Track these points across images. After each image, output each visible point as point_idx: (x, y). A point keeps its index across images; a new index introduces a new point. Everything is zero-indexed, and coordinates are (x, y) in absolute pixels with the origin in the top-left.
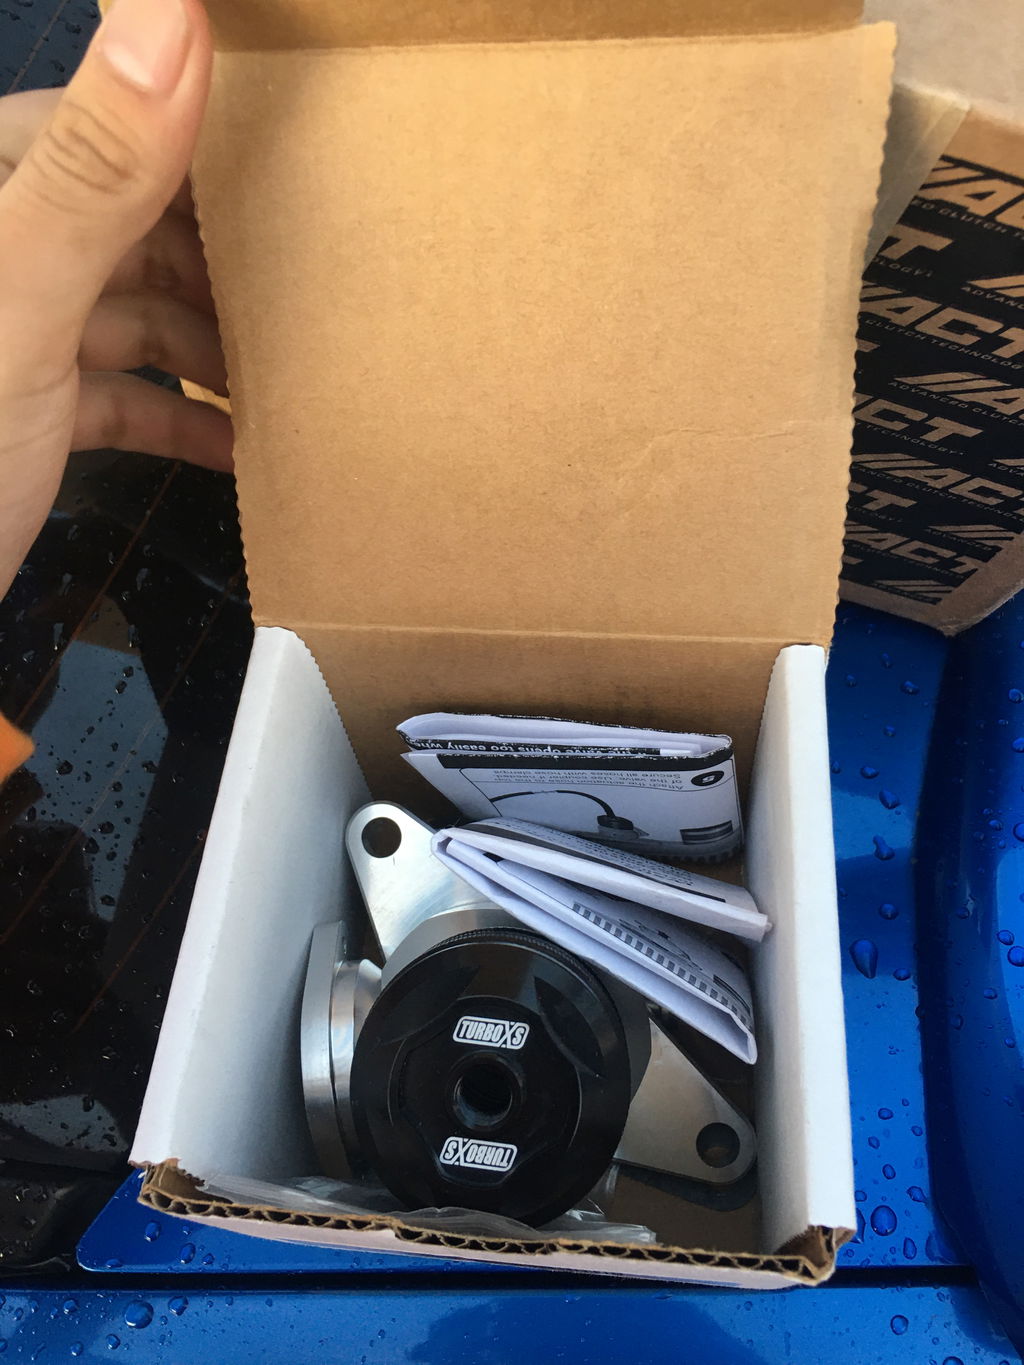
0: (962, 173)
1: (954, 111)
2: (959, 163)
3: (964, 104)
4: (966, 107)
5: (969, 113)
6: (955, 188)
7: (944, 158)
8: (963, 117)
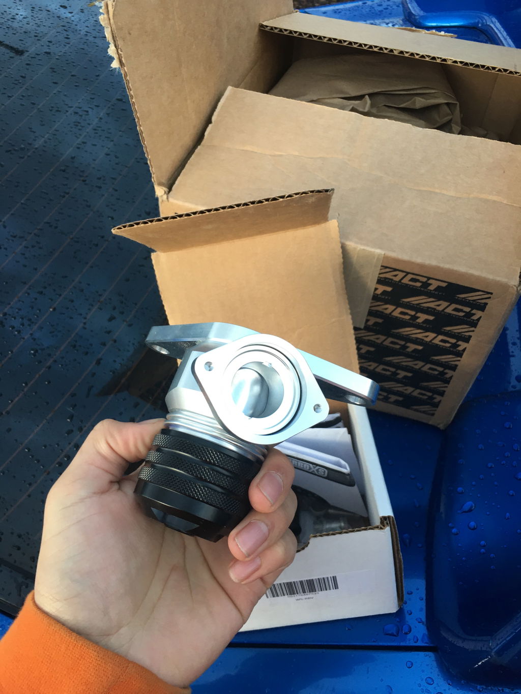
0: (388, 270)
1: (379, 255)
2: (386, 267)
3: (383, 252)
4: (383, 253)
5: (384, 254)
6: (388, 274)
7: (382, 266)
8: (383, 256)
